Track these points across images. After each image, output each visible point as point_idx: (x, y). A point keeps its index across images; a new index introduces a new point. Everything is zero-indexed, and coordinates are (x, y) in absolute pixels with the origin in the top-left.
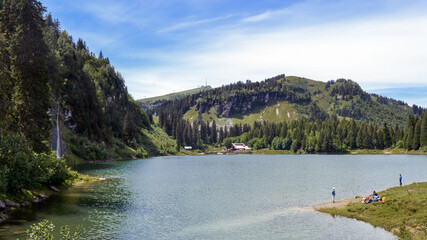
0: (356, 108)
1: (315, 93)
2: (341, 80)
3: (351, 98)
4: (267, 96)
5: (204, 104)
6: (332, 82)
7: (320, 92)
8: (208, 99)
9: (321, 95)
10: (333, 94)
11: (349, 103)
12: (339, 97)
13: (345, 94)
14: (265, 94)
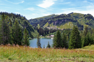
0: (91, 22)
1: (81, 18)
2: (88, 14)
3: (90, 19)
4: (66, 20)
5: (50, 22)
6: (86, 15)
7: (82, 18)
8: (51, 21)
9: (82, 19)
10: (85, 18)
11: (89, 21)
12: (87, 19)
13: (88, 18)
14: (65, 19)
